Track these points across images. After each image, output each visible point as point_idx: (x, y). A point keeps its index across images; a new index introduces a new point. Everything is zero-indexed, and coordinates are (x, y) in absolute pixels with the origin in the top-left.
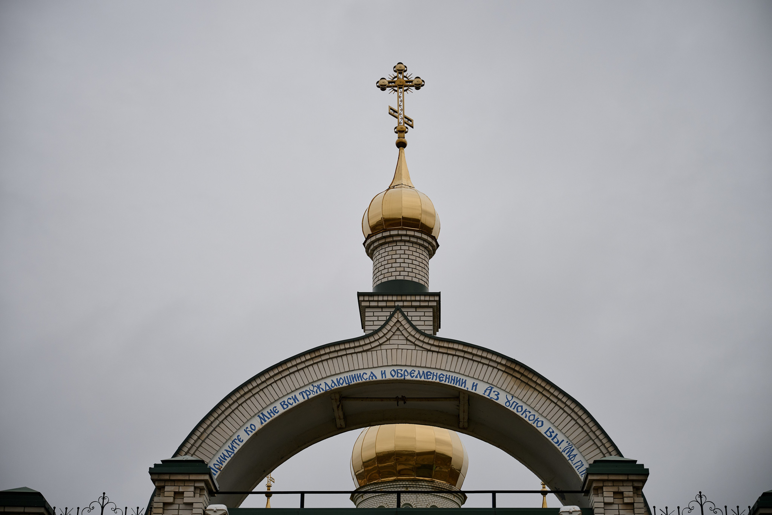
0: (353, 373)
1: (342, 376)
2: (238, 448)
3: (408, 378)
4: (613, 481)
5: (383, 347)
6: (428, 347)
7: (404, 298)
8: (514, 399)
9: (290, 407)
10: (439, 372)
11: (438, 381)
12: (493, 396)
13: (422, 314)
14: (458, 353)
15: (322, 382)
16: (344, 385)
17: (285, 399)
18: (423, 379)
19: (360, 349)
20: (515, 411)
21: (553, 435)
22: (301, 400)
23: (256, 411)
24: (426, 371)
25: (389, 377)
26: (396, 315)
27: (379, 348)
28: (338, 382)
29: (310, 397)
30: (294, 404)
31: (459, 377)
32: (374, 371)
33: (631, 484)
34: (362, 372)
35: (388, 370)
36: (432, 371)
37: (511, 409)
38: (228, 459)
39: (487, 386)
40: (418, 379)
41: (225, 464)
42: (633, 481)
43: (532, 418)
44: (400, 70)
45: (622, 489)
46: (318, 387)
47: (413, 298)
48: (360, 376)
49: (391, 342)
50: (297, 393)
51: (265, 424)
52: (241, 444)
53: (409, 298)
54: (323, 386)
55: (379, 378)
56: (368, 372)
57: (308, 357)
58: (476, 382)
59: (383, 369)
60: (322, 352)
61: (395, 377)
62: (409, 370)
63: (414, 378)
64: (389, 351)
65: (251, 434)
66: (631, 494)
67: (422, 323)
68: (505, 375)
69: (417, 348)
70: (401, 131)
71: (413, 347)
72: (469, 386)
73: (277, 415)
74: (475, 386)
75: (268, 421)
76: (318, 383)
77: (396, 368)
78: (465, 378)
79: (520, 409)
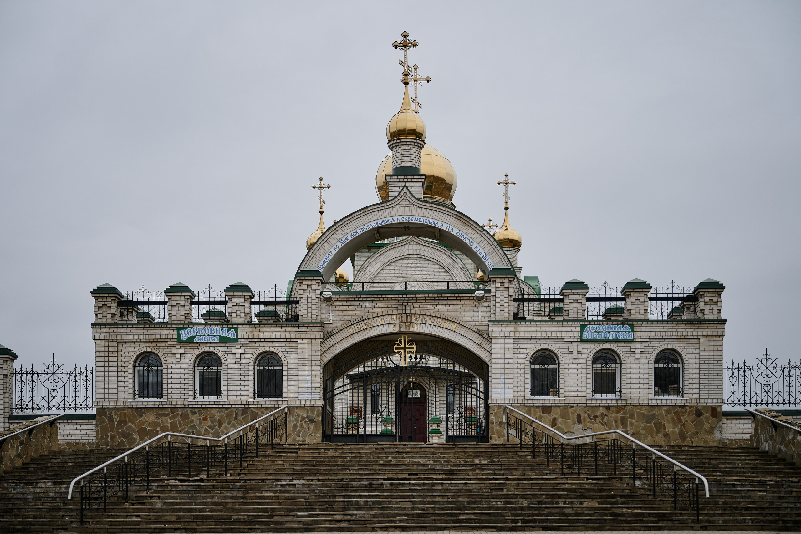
0: (384, 219)
1: (379, 221)
2: (331, 257)
3: (410, 221)
4: (500, 278)
5: (398, 206)
6: (420, 206)
7: (408, 177)
8: (460, 232)
9: (354, 236)
10: (425, 218)
11: (424, 223)
12: (450, 230)
13: (417, 185)
14: (434, 209)
15: (369, 224)
16: (380, 225)
17: (352, 233)
18: (417, 222)
19: (387, 207)
20: (460, 238)
21: (478, 249)
22: (360, 233)
23: (339, 239)
24: (419, 218)
25: (401, 221)
26: (404, 189)
27: (396, 206)
28: (377, 224)
29: (364, 231)
30: (356, 235)
31: (435, 221)
32: (394, 218)
33: (508, 279)
34: (388, 219)
35: (401, 217)
36: (421, 218)
37: (459, 237)
38: (327, 263)
39: (448, 225)
40: (415, 222)
41: (325, 265)
43: (468, 241)
44: (405, 36)
46: (368, 227)
47: (412, 177)
48: (387, 221)
49: (402, 203)
50: (357, 230)
51: (343, 245)
52: (333, 255)
53: (410, 177)
54: (370, 226)
55: (396, 222)
56: (391, 218)
58: (443, 223)
59: (398, 217)
61: (404, 221)
62: (411, 217)
63: (413, 222)
64: (401, 208)
65: (337, 250)
66: (508, 284)
67: (417, 190)
68: (456, 219)
69: (414, 206)
71: (412, 206)
72: (439, 226)
73: (348, 241)
74: (442, 225)
75: (344, 244)
76: (367, 224)
77: (404, 217)
78: (437, 221)
79: (463, 237)
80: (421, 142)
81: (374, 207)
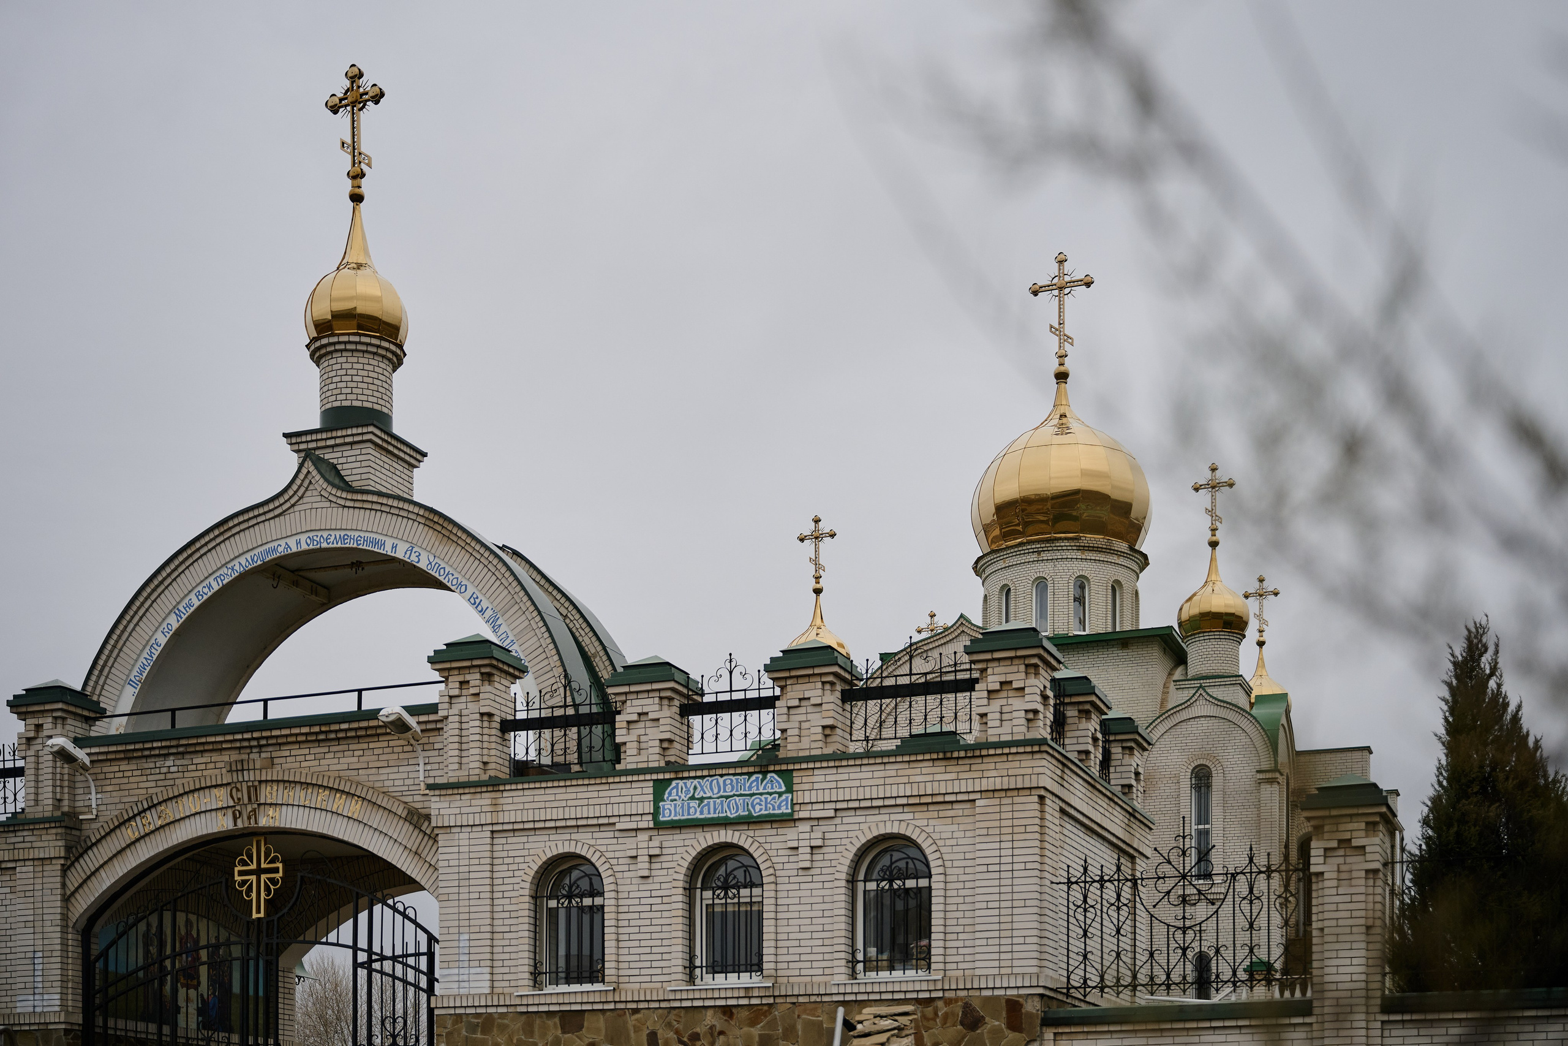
0: (267, 547)
1: (256, 552)
2: (157, 653)
3: (324, 545)
4: (459, 668)
5: (296, 508)
6: (342, 502)
7: (334, 434)
8: (437, 560)
9: (205, 597)
10: (357, 534)
11: (355, 545)
12: (414, 558)
13: (358, 452)
14: (375, 507)
15: (236, 562)
16: (259, 563)
17: (200, 588)
18: (339, 545)
19: (271, 515)
20: (437, 575)
21: (478, 601)
22: (216, 587)
23: (171, 607)
24: (342, 533)
25: (304, 547)
26: (306, 465)
27: (291, 510)
28: (253, 560)
29: (225, 582)
30: (210, 594)
31: (378, 537)
32: (288, 540)
33: (477, 670)
34: (276, 544)
35: (303, 537)
36: (349, 533)
37: (433, 573)
38: (148, 669)
39: (408, 545)
40: (335, 545)
41: (145, 675)
42: (479, 666)
43: (455, 582)
44: (355, 76)
45: (468, 677)
46: (233, 569)
47: (344, 433)
48: (275, 550)
49: (305, 500)
50: (211, 579)
51: (181, 621)
52: (160, 649)
53: (339, 433)
54: (237, 568)
55: (294, 549)
56: (283, 543)
57: (217, 532)
58: (396, 542)
59: (298, 537)
60: (231, 524)
61: (311, 547)
62: (325, 534)
63: (331, 546)
64: (303, 513)
65: (168, 636)
66: (478, 683)
67: (358, 464)
68: (426, 528)
69: (333, 505)
70: (357, 176)
71: (328, 504)
72: (388, 550)
73: (192, 609)
74: (394, 547)
75: (184, 617)
76: (232, 564)
77: (311, 534)
78: (383, 538)
79: (442, 571)
80: (393, 347)
81: (241, 519)
